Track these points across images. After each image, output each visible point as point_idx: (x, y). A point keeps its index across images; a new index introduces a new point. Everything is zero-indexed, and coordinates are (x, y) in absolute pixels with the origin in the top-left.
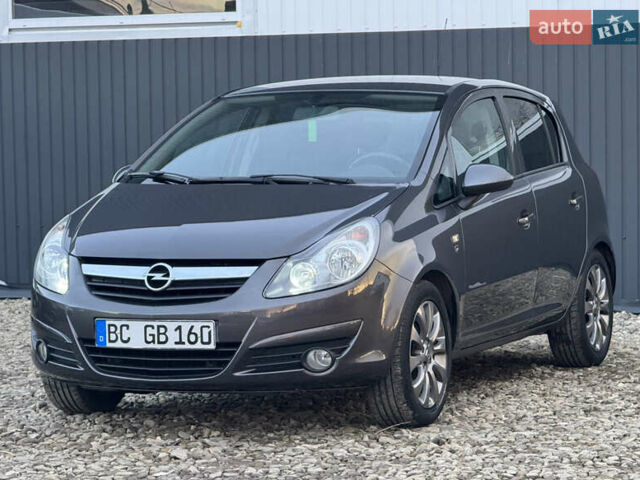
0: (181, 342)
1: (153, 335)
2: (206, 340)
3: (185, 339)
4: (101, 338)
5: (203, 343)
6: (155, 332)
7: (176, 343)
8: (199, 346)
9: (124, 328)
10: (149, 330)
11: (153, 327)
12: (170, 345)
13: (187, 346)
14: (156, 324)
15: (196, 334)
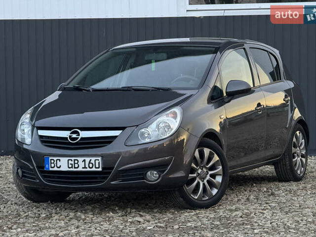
0: (85, 168)
1: (72, 164)
3: (87, 166)
4: (47, 166)
5: (96, 168)
9: (58, 161)
10: (70, 161)
12: (80, 169)
13: (88, 169)
14: (73, 159)
15: (92, 163)
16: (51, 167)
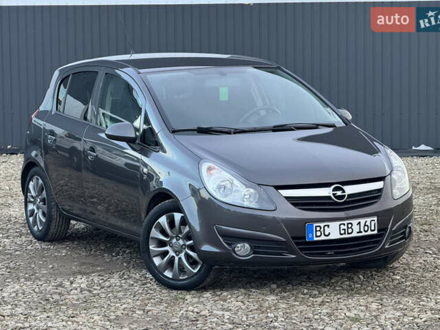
0: (360, 232)
1: (345, 230)
2: (373, 228)
3: (362, 230)
4: (310, 235)
5: (372, 231)
6: (345, 227)
7: (358, 233)
8: (369, 233)
9: (326, 227)
10: (342, 227)
11: (344, 224)
12: (355, 234)
13: (364, 234)
14: (346, 222)
15: (368, 226)
16: (317, 236)
